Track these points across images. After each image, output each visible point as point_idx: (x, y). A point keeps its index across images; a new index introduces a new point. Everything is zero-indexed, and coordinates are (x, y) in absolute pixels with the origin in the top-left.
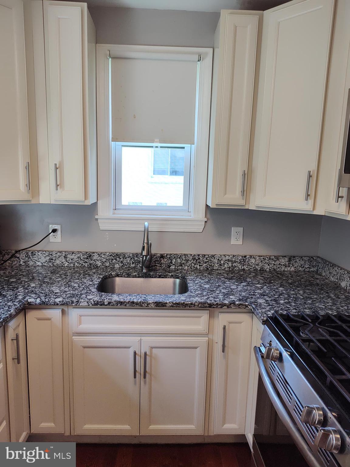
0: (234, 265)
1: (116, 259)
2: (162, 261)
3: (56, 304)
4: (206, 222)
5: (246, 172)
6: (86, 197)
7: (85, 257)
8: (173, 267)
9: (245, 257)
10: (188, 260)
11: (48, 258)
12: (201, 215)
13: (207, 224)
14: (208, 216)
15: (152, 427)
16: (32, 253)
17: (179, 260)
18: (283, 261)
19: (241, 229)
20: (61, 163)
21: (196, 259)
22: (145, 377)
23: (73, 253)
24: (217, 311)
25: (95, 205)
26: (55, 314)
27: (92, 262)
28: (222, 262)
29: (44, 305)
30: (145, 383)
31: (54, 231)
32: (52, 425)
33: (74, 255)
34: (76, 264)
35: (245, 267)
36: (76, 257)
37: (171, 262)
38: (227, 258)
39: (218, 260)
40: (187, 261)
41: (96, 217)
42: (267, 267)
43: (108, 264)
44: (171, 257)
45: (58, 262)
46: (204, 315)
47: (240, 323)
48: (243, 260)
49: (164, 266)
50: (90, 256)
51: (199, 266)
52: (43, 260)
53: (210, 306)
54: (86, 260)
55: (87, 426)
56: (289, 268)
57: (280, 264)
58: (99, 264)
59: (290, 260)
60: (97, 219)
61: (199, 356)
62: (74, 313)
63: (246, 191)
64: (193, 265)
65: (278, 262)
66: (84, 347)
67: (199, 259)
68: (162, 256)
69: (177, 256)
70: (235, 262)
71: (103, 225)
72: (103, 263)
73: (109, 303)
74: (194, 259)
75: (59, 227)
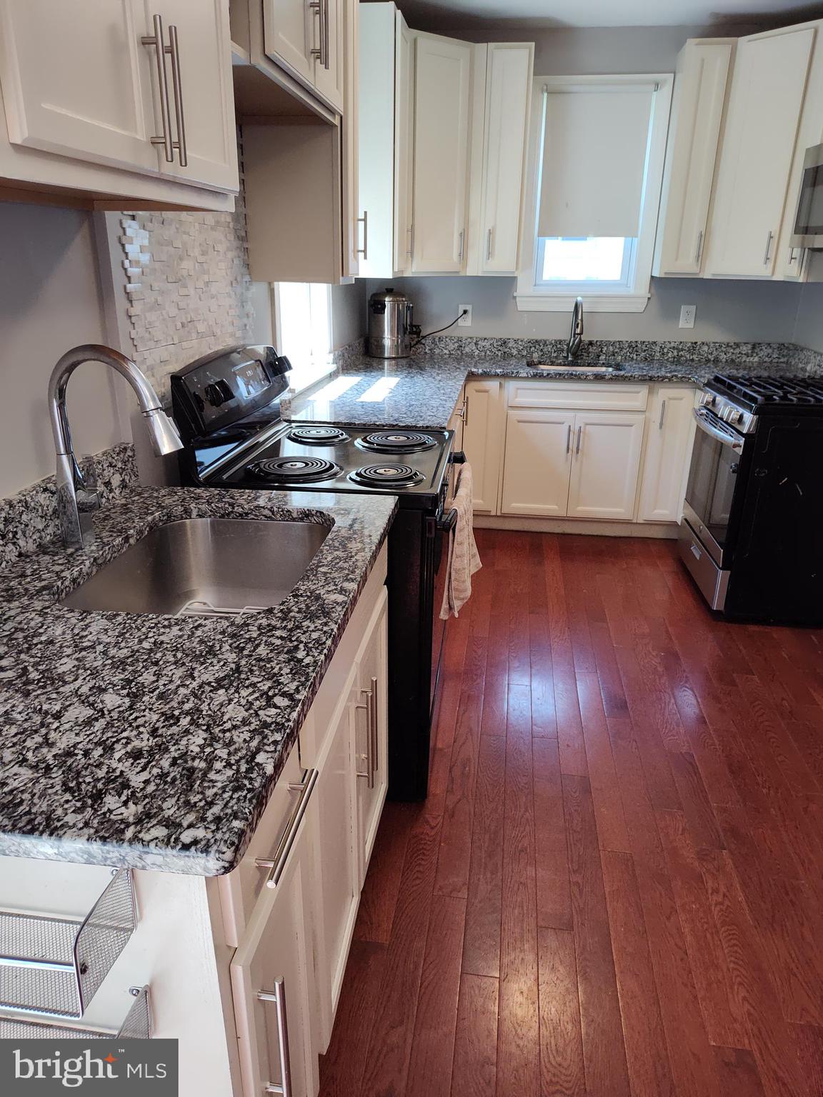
0: (680, 353)
1: (535, 347)
2: (591, 350)
3: (497, 375)
4: (649, 298)
5: (703, 233)
7: (499, 343)
8: (603, 357)
9: (696, 343)
10: (623, 348)
11: (456, 345)
12: (643, 289)
13: (651, 301)
14: (653, 291)
15: (579, 508)
16: (440, 338)
17: (611, 348)
18: (745, 349)
19: (694, 308)
20: (494, 228)
21: (633, 346)
22: (577, 452)
23: (485, 339)
24: (657, 385)
25: (517, 277)
26: (493, 385)
27: (506, 350)
28: (665, 350)
29: (486, 376)
30: (576, 460)
31: (465, 312)
32: (481, 501)
33: (486, 341)
34: (488, 352)
35: (694, 357)
36: (489, 343)
37: (601, 351)
38: (672, 345)
39: (661, 347)
40: (621, 349)
41: (515, 294)
42: (723, 357)
43: (525, 353)
44: (601, 344)
45: (467, 349)
46: (643, 390)
47: (681, 399)
48: (693, 347)
49: (592, 356)
50: (505, 343)
51: (637, 355)
52: (451, 347)
53: (651, 379)
54: (499, 348)
55: (514, 505)
56: (752, 358)
57: (740, 353)
58: (515, 352)
59: (754, 348)
60: (515, 298)
61: (634, 434)
62: (511, 385)
63: (701, 256)
64: (628, 354)
65: (737, 351)
66: (519, 422)
67: (637, 346)
68: (591, 343)
69: (608, 344)
70: (682, 350)
71: (522, 305)
72: (519, 351)
73: (548, 374)
74: (630, 347)
75: (469, 308)
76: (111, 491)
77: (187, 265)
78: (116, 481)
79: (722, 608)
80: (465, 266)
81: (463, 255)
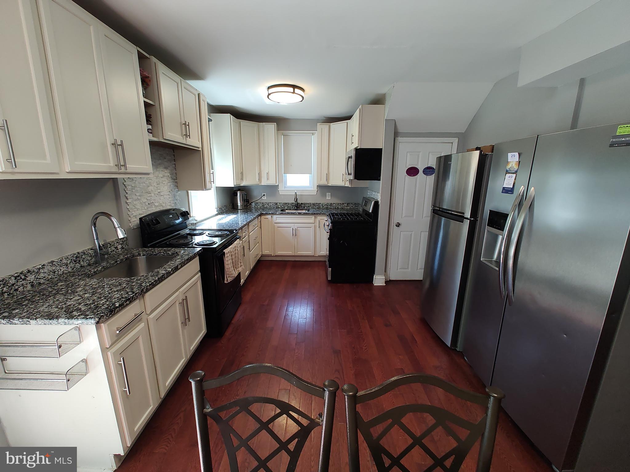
1: (286, 205)
3: (270, 214)
4: (317, 191)
5: (327, 173)
6: (276, 183)
8: (306, 208)
9: (332, 203)
11: (262, 205)
12: (315, 189)
13: (318, 191)
14: (318, 189)
15: (298, 253)
16: (257, 203)
18: (345, 205)
19: (330, 193)
20: (268, 172)
22: (296, 236)
23: (270, 203)
24: (317, 216)
25: (278, 185)
26: (269, 217)
28: (323, 205)
29: (266, 214)
30: (296, 238)
31: (264, 195)
32: (268, 252)
34: (272, 207)
35: (332, 207)
36: (272, 204)
37: (305, 206)
38: (325, 204)
40: (311, 205)
41: (278, 190)
42: (339, 207)
43: (283, 206)
44: (305, 204)
45: (265, 206)
46: (313, 217)
47: (324, 219)
49: (302, 207)
50: (276, 204)
51: (315, 207)
52: (260, 205)
53: (314, 214)
55: (279, 252)
56: (348, 207)
58: (280, 206)
59: (348, 204)
61: (312, 230)
62: (275, 217)
63: (327, 179)
65: (343, 205)
66: (278, 227)
67: (315, 204)
68: (302, 204)
69: (307, 204)
70: (328, 205)
71: (280, 193)
72: (281, 206)
74: (313, 204)
75: (265, 194)
76: (117, 250)
77: (150, 188)
78: (120, 247)
79: (330, 279)
80: (261, 182)
81: (260, 179)
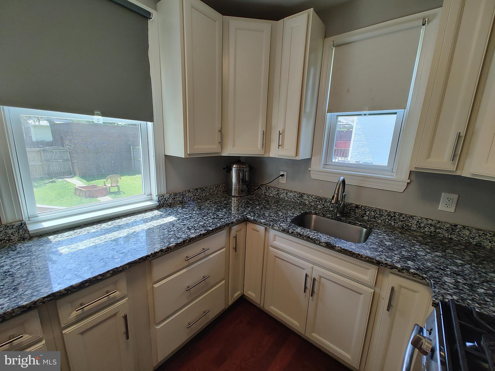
0: (437, 231)
1: (319, 202)
2: (357, 211)
3: (261, 223)
6: (297, 154)
7: (299, 196)
8: (365, 218)
9: (456, 226)
10: (383, 215)
11: (277, 192)
12: (404, 177)
13: (410, 186)
14: (412, 178)
15: (314, 334)
16: (269, 187)
17: (373, 214)
19: (455, 197)
20: (284, 130)
21: (391, 215)
22: (312, 295)
23: (291, 192)
24: (388, 270)
25: (309, 160)
26: (261, 229)
27: (302, 200)
28: (422, 225)
29: (254, 222)
31: (282, 175)
32: (254, 295)
33: (291, 193)
35: (453, 237)
36: (293, 195)
37: (365, 214)
38: (430, 222)
39: (418, 221)
40: (382, 215)
41: (309, 169)
42: (487, 244)
43: (313, 204)
44: (365, 209)
45: (282, 196)
47: (416, 292)
48: (452, 228)
49: (357, 215)
50: (301, 195)
51: (394, 222)
52: (274, 193)
53: (379, 263)
54: (299, 198)
55: (272, 307)
58: (307, 202)
60: (310, 171)
62: (272, 233)
63: (459, 155)
64: (387, 220)
66: (276, 256)
67: (395, 216)
68: (357, 207)
69: (371, 209)
70: (440, 228)
71: (313, 176)
72: (310, 202)
73: (292, 233)
74: (389, 215)
75: (285, 173)
80: (268, 151)
